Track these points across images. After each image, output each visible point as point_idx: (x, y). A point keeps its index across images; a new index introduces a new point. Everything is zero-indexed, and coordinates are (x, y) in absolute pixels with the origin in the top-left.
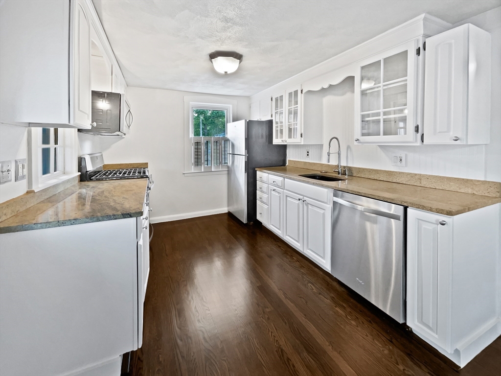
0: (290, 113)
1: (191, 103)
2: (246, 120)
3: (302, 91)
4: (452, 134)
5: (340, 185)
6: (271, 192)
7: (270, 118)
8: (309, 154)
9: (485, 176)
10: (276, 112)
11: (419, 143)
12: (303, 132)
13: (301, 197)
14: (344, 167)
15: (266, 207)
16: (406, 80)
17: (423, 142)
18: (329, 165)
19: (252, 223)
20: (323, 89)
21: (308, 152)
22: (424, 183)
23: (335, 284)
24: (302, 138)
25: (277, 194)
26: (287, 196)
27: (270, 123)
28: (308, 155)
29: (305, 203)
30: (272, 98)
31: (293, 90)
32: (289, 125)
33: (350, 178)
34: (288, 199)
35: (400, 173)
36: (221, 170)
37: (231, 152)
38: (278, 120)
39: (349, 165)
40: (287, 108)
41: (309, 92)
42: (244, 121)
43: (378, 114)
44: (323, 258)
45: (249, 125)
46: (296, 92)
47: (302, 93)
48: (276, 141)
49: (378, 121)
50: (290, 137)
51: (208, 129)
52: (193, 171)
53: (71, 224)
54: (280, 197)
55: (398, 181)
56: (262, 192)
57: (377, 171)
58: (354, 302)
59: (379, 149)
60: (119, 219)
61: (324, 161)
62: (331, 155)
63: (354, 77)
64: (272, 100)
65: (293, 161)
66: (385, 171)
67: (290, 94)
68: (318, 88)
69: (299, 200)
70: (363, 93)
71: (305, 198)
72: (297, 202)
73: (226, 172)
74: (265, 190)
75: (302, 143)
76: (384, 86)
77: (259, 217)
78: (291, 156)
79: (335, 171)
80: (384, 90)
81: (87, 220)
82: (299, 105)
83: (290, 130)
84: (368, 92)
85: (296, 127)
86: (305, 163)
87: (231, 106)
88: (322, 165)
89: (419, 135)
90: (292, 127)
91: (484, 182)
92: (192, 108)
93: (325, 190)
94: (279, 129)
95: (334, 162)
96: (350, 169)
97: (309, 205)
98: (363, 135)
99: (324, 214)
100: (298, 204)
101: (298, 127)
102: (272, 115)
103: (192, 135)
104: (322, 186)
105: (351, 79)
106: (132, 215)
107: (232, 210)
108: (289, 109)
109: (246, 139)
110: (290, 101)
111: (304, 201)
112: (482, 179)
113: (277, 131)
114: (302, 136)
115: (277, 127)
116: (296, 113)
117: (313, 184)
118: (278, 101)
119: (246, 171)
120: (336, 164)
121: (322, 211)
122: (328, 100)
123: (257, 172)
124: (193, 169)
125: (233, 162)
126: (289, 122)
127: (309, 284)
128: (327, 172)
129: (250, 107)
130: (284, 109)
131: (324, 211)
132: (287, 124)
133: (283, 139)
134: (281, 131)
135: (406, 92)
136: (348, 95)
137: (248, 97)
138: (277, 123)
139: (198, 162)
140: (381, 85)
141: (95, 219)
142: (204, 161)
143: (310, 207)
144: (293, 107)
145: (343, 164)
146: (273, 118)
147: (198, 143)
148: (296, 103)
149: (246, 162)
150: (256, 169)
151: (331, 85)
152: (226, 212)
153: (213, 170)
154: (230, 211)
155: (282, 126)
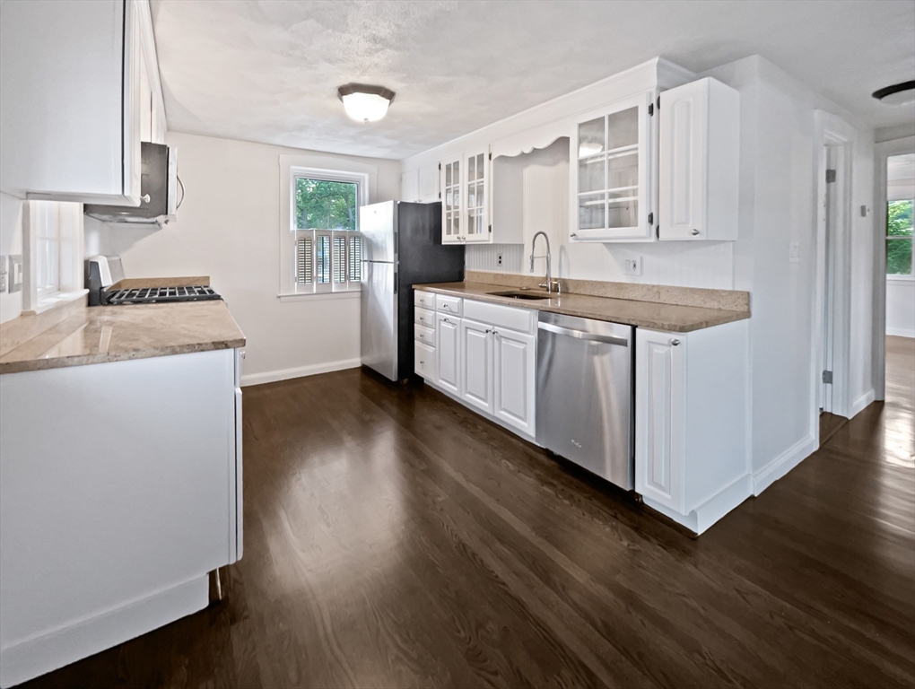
0: (471, 191)
1: (293, 167)
2: (395, 202)
3: (490, 156)
4: (691, 227)
5: (549, 304)
6: (440, 324)
7: (436, 199)
8: (503, 260)
9: (733, 285)
10: (447, 190)
11: (653, 239)
12: (492, 223)
13: (490, 327)
14: (556, 280)
15: (431, 349)
16: (637, 149)
17: (658, 237)
18: (533, 277)
19: (406, 381)
20: (523, 155)
21: (500, 258)
22: (664, 298)
23: (542, 458)
24: (491, 234)
25: (450, 327)
26: (467, 328)
27: (437, 207)
28: (500, 262)
29: (497, 338)
30: (440, 166)
31: (475, 154)
32: (469, 211)
33: (564, 295)
34: (470, 332)
35: (633, 285)
36: (348, 290)
37: (366, 259)
38: (450, 203)
39: (563, 277)
40: (467, 183)
41: (502, 158)
42: (391, 202)
43: (602, 197)
44: (524, 419)
45: (402, 209)
46: (481, 157)
47: (490, 158)
48: (448, 239)
49: (603, 207)
50: (471, 231)
51: (308, 218)
52: (296, 293)
53: (130, 359)
54: (455, 330)
55: (631, 298)
56: (424, 324)
57: (602, 284)
58: (569, 477)
59: (605, 249)
60: (208, 350)
61: (526, 272)
62: (535, 260)
63: (569, 138)
64: (440, 168)
65: (475, 273)
66: (614, 283)
67: (471, 160)
68: (515, 153)
69: (487, 331)
70: (582, 164)
71: (497, 328)
72: (483, 336)
73: (359, 294)
74: (429, 321)
75: (491, 242)
76: (610, 154)
77: (418, 370)
78: (473, 265)
79: (541, 287)
80: (610, 161)
81: (156, 352)
82: (485, 179)
83: (471, 219)
84: (588, 162)
85: (480, 215)
86: (496, 275)
87: (366, 176)
88: (522, 278)
89: (654, 227)
90: (475, 215)
91: (731, 293)
92: (295, 176)
93: (527, 312)
94: (452, 218)
95: (540, 272)
96: (564, 282)
97: (503, 339)
98: (581, 227)
99: (524, 351)
100: (486, 339)
101: (484, 214)
102: (440, 194)
103: (293, 227)
104: (522, 307)
105: (564, 141)
106: (229, 344)
107: (370, 361)
108: (469, 186)
109: (395, 234)
110: (471, 172)
111: (494, 333)
112: (730, 289)
113: (449, 222)
114: (490, 230)
115: (449, 215)
116: (480, 193)
117: (509, 305)
118: (452, 170)
119: (395, 290)
120: (544, 276)
121: (521, 347)
122: (531, 172)
123: (415, 291)
124: (296, 289)
125: (371, 276)
126: (469, 207)
127: (504, 461)
128: (529, 289)
129: (401, 180)
130: (460, 184)
131: (524, 345)
132: (466, 209)
133: (460, 235)
134: (457, 221)
135: (637, 165)
136: (562, 165)
137: (398, 162)
138: (448, 208)
139: (304, 276)
140: (605, 152)
141: (169, 351)
142: (316, 275)
143: (504, 341)
144: (476, 181)
145: (555, 274)
146: (443, 200)
147: (305, 240)
148: (481, 175)
149: (395, 274)
150: (413, 287)
151: (535, 149)
152: (359, 365)
153: (333, 291)
154: (366, 364)
155: (457, 213)
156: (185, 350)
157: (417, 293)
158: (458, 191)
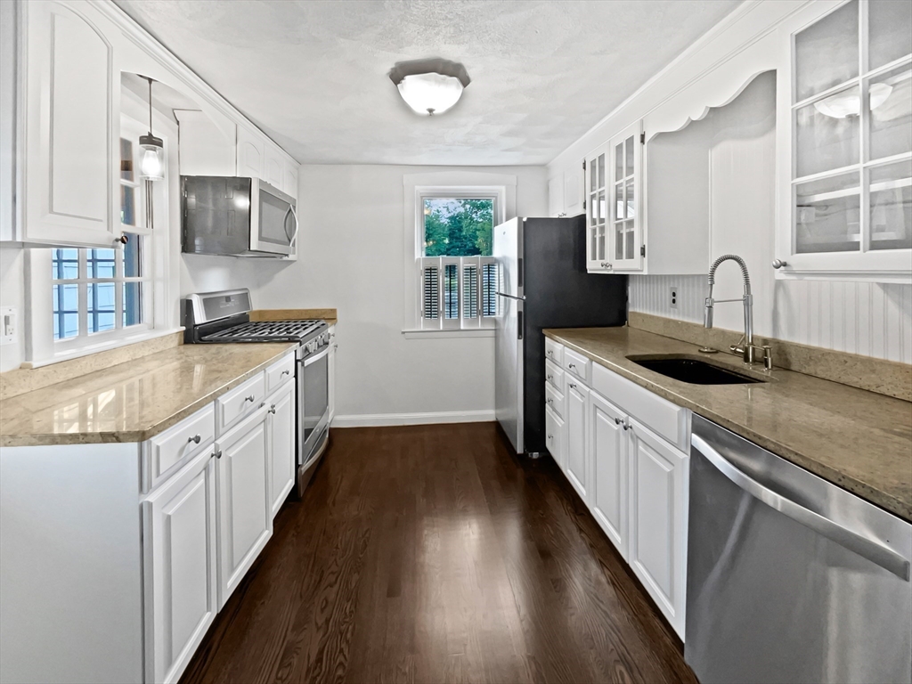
0: (618, 195)
1: (417, 187)
2: (520, 219)
3: (643, 137)
5: (719, 398)
6: (568, 389)
7: (580, 211)
8: (678, 298)
10: (592, 196)
12: (646, 243)
13: (623, 416)
14: (765, 341)
15: (561, 423)
20: (692, 124)
21: (674, 294)
24: (646, 259)
25: (578, 396)
26: (596, 406)
27: (581, 222)
28: (674, 301)
29: (632, 437)
30: (584, 164)
31: (623, 140)
32: (617, 225)
33: (782, 373)
34: (598, 414)
36: (480, 327)
37: (502, 291)
38: (595, 216)
40: (613, 184)
41: (661, 136)
42: (516, 220)
45: (528, 229)
46: (630, 141)
47: (643, 141)
48: (593, 266)
50: (619, 255)
52: (422, 329)
54: (583, 405)
56: (554, 385)
62: (715, 306)
63: (775, 72)
64: (585, 168)
65: (640, 314)
67: (619, 148)
68: (679, 124)
69: (618, 421)
71: (632, 422)
72: (615, 427)
73: (493, 333)
74: (559, 382)
75: (646, 272)
77: (548, 445)
78: (639, 303)
82: (636, 175)
83: (619, 237)
85: (630, 230)
86: (668, 321)
87: (503, 188)
88: (706, 331)
90: (624, 231)
92: (421, 197)
93: (675, 408)
94: (598, 236)
96: (781, 348)
97: (639, 442)
98: (800, 249)
99: (671, 476)
100: (618, 433)
101: (636, 229)
102: (585, 203)
103: (419, 254)
106: (121, 437)
108: (616, 187)
109: (520, 260)
110: (619, 168)
111: (625, 428)
113: (594, 242)
114: (643, 253)
115: (594, 231)
116: (629, 195)
118: (597, 166)
119: (520, 333)
121: (667, 468)
122: (722, 155)
123: (546, 338)
124: (422, 324)
126: (617, 219)
127: (621, 668)
128: (717, 352)
129: (547, 189)
130: (606, 187)
131: (672, 468)
132: (613, 222)
133: (607, 261)
134: (602, 241)
137: (543, 167)
138: (594, 222)
139: (431, 310)
140: (858, 80)
142: (443, 308)
143: (641, 447)
144: (625, 178)
145: (762, 330)
146: (588, 213)
147: (431, 269)
148: (631, 169)
149: (520, 313)
150: (544, 331)
151: (712, 109)
152: (492, 419)
153: (462, 328)
154: (500, 419)
155: (602, 229)
156: (67, 441)
157: (547, 340)
158: (604, 197)
